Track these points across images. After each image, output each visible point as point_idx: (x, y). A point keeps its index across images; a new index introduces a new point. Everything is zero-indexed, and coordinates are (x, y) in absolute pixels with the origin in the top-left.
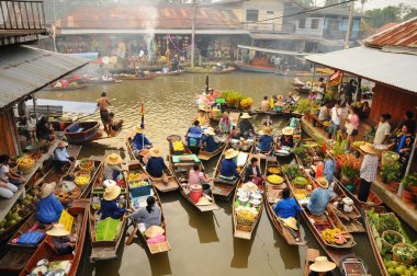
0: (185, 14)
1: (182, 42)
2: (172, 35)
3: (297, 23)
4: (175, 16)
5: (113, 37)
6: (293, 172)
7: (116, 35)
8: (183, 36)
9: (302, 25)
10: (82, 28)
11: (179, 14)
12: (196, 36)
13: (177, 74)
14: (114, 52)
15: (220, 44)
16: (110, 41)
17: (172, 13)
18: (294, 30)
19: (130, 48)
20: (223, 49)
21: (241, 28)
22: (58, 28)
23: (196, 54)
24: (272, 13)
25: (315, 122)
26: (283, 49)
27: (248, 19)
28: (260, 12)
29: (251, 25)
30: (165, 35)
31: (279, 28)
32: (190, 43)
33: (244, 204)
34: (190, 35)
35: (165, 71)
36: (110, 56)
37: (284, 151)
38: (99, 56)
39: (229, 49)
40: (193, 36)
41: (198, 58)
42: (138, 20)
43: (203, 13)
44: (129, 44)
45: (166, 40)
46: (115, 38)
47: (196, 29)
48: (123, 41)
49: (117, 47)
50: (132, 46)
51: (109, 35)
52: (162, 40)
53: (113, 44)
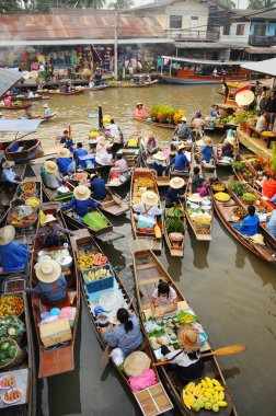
0: (106, 23)
1: (103, 53)
2: (96, 46)
3: (222, 29)
4: (95, 24)
5: (31, 50)
7: (35, 47)
8: (105, 46)
9: (227, 32)
11: (100, 23)
12: (119, 46)
13: (102, 89)
14: (34, 66)
15: (143, 54)
16: (29, 54)
17: (91, 21)
18: (219, 37)
20: (146, 59)
21: (165, 37)
24: (196, 18)
25: (252, 133)
26: (208, 58)
27: (171, 26)
28: (184, 17)
29: (175, 33)
30: (85, 46)
31: (203, 36)
32: (112, 54)
33: (197, 211)
34: (112, 46)
35: (91, 85)
36: (30, 71)
39: (152, 59)
40: (116, 47)
41: (122, 71)
42: (56, 30)
43: (125, 20)
44: (49, 58)
45: (87, 52)
46: (34, 50)
47: (119, 38)
48: (42, 54)
49: (36, 60)
50: (51, 58)
51: (27, 47)
52: (83, 52)
53: (31, 57)
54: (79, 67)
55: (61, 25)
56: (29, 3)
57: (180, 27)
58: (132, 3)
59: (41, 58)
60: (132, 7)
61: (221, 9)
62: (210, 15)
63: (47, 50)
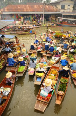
0: (41, 7)
1: (40, 16)
2: (37, 14)
5: (19, 15)
6: (70, 57)
7: (20, 14)
8: (41, 14)
10: (9, 12)
11: (39, 7)
12: (45, 14)
14: (19, 20)
15: (52, 17)
16: (18, 16)
21: (59, 12)
22: (2, 12)
23: (44, 20)
24: (69, 6)
27: (61, 8)
29: (62, 11)
30: (35, 14)
31: (71, 11)
32: (43, 17)
34: (43, 14)
38: (15, 21)
39: (55, 18)
40: (44, 15)
41: (45, 22)
42: (27, 9)
43: (47, 6)
44: (24, 17)
45: (35, 16)
46: (20, 15)
47: (45, 12)
48: (22, 16)
49: (20, 18)
50: (25, 18)
51: (18, 14)
52: (34, 16)
53: (19, 17)
54: (33, 20)
56: (21, 1)
57: (64, 8)
58: (51, 1)
59: (22, 18)
60: (51, 2)
62: (74, 4)
63: (23, 15)
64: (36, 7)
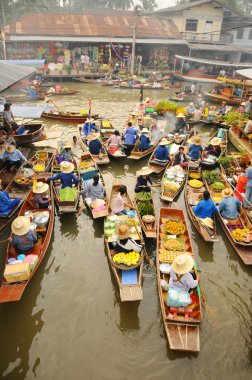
0: (127, 24)
1: (123, 50)
2: (114, 44)
3: (235, 33)
4: (118, 24)
6: (212, 178)
7: (62, 42)
8: (124, 44)
9: (240, 36)
10: (29, 35)
11: (122, 22)
12: (137, 44)
14: (60, 59)
15: (159, 53)
16: (56, 48)
17: (114, 21)
18: (232, 40)
19: (74, 55)
20: (162, 58)
21: (181, 39)
22: (6, 34)
24: (211, 22)
25: (241, 134)
26: (219, 60)
27: (187, 29)
28: (200, 21)
29: (190, 35)
30: (108, 43)
31: (216, 38)
32: (130, 51)
34: (130, 44)
36: (56, 63)
37: (210, 159)
38: (46, 63)
39: (167, 58)
40: (134, 46)
42: (82, 28)
43: (144, 21)
44: (74, 52)
45: (108, 49)
46: (60, 45)
47: (137, 38)
48: (69, 48)
49: (62, 54)
50: (76, 53)
51: (55, 42)
52: (105, 49)
53: (58, 51)
54: (100, 62)
55: (87, 24)
57: (195, 30)
58: (156, 6)
59: (67, 53)
60: (155, 9)
61: (234, 15)
62: (224, 20)
63: (72, 46)
64: (111, 23)
